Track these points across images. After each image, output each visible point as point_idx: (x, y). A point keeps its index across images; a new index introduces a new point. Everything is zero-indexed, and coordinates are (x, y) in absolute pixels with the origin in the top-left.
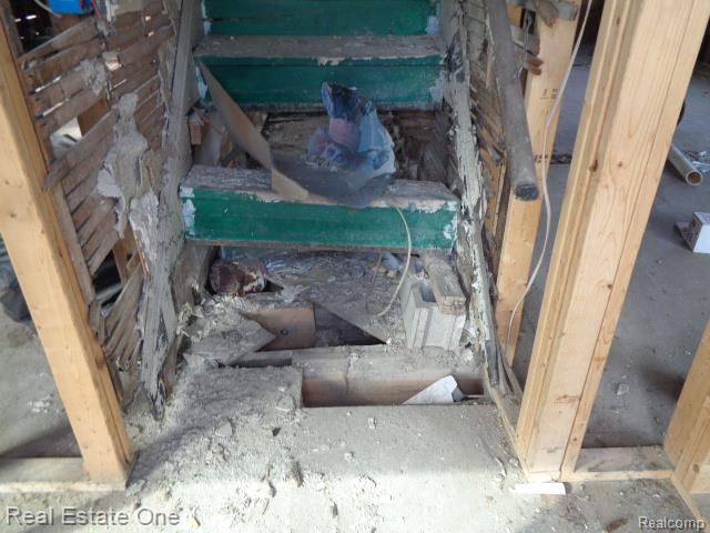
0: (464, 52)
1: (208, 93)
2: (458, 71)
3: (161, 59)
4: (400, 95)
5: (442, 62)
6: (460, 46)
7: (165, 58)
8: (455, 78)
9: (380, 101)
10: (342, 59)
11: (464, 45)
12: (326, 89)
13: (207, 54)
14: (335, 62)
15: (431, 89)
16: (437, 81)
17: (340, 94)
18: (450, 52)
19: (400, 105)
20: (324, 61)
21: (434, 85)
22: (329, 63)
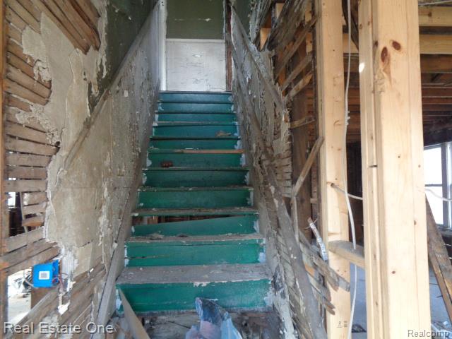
0: (283, 279)
1: (122, 306)
2: (281, 291)
3: (95, 292)
4: (245, 303)
5: (270, 283)
6: (280, 275)
7: (98, 292)
8: (279, 295)
9: (233, 307)
10: (209, 282)
11: (283, 275)
12: (199, 302)
13: (124, 282)
14: (204, 284)
15: (265, 298)
16: (268, 293)
17: (207, 305)
18: (275, 277)
19: (246, 309)
20: (197, 284)
21: (266, 296)
22: (200, 285)
